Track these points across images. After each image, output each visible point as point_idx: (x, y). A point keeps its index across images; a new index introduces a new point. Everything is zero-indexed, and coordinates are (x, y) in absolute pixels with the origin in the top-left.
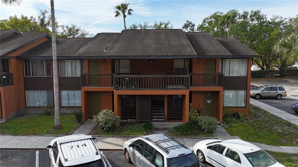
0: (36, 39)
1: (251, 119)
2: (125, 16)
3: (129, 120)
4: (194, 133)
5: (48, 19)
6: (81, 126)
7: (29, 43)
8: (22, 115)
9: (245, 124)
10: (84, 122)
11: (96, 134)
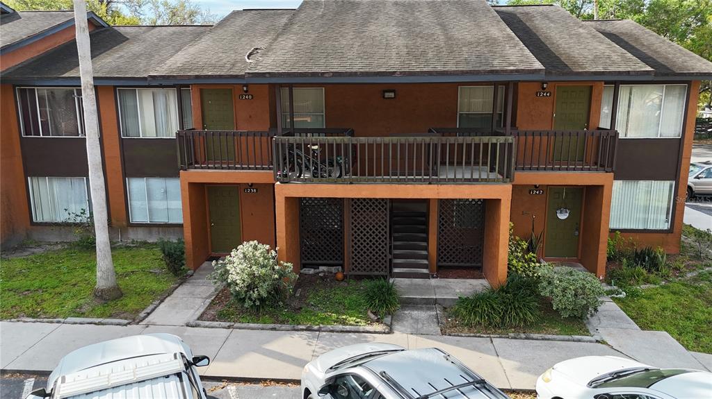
1: (690, 268)
3: (322, 268)
4: (525, 321)
6: (179, 288)
8: (22, 247)
9: (676, 286)
10: (190, 272)
11: (221, 317)
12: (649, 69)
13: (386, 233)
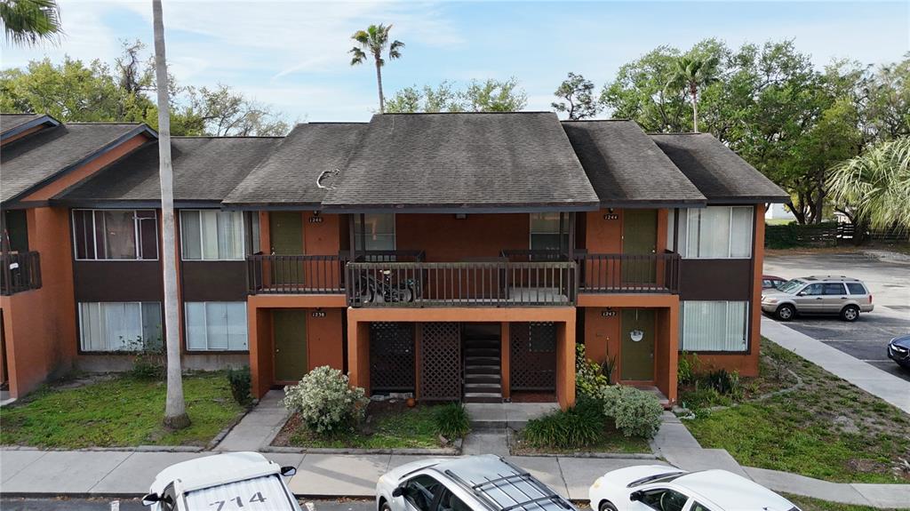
0: (110, 145)
1: (764, 390)
2: (380, 62)
3: (392, 395)
4: (591, 441)
5: (145, 69)
6: (247, 416)
7: (88, 158)
8: (69, 379)
9: (746, 409)
10: (255, 401)
11: (294, 442)
12: (703, 197)
13: (457, 356)
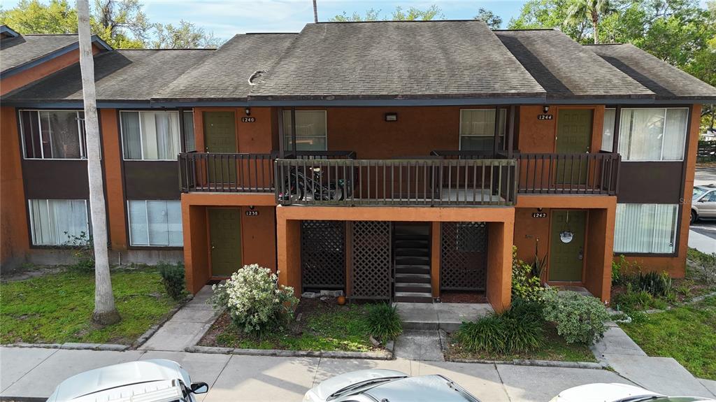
1: (696, 293)
3: (323, 292)
4: (530, 347)
5: (119, 9)
6: (179, 312)
8: (21, 271)
9: (682, 312)
10: (189, 296)
11: (221, 342)
12: (650, 92)
13: (388, 256)
